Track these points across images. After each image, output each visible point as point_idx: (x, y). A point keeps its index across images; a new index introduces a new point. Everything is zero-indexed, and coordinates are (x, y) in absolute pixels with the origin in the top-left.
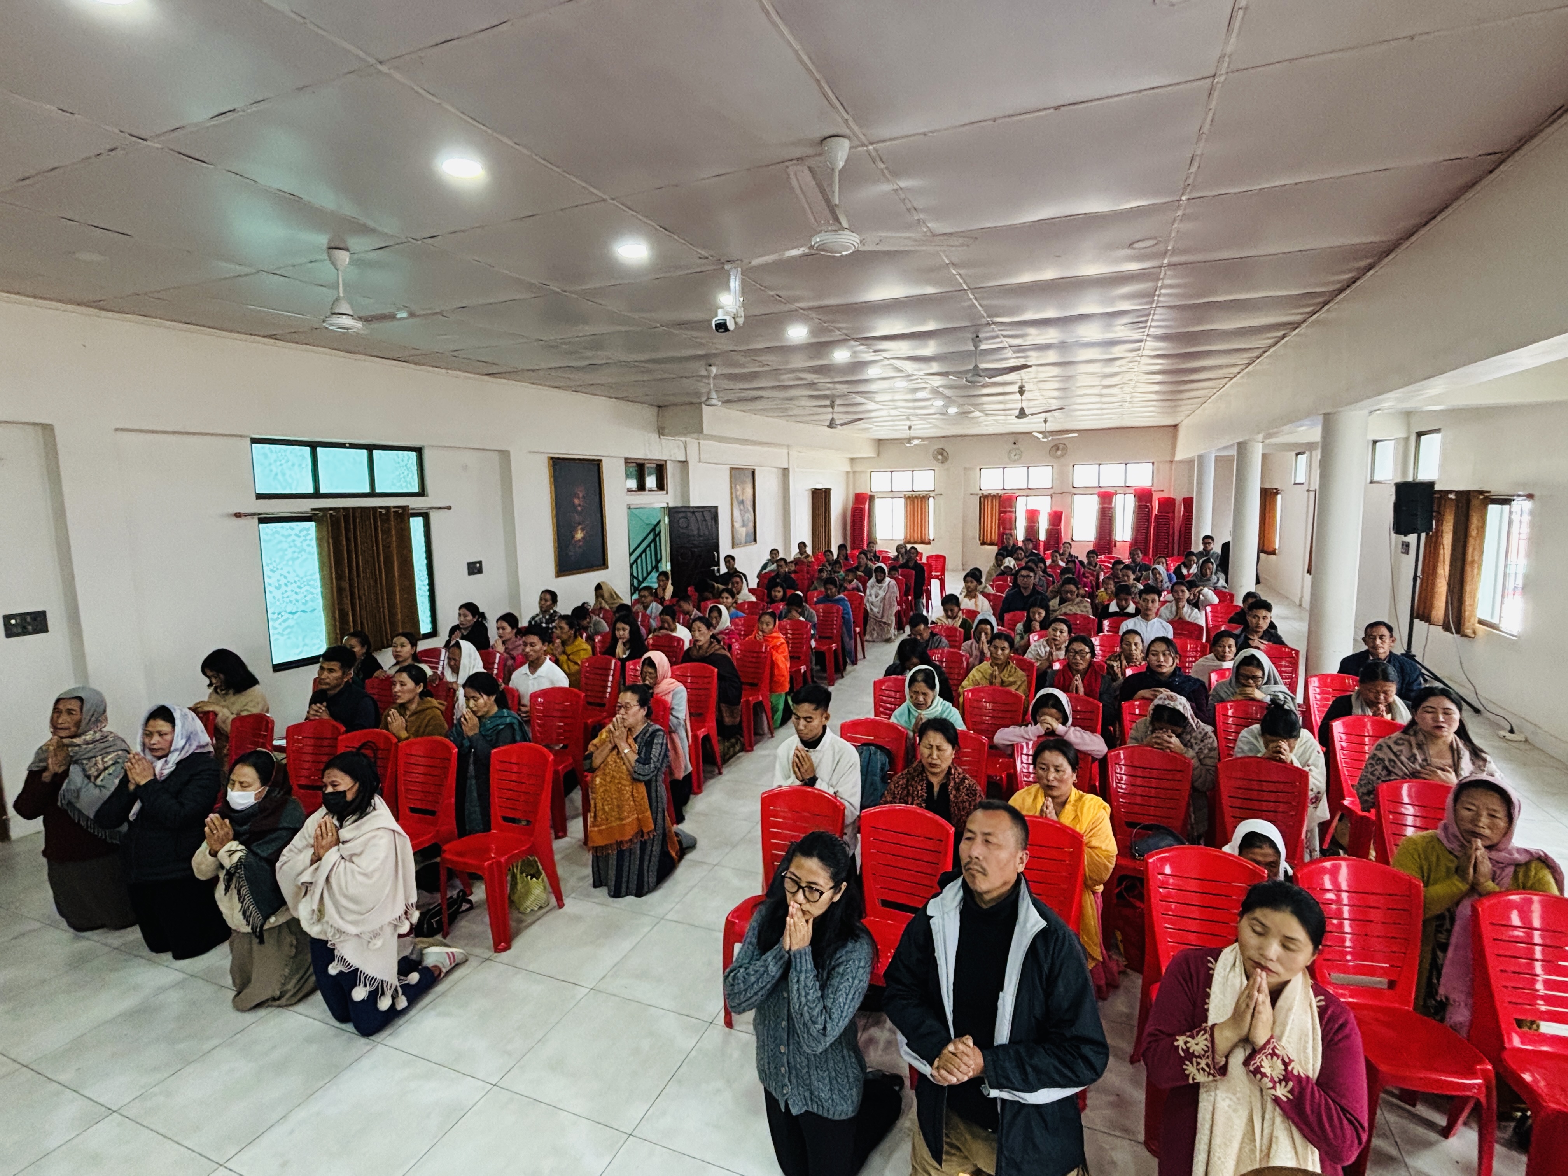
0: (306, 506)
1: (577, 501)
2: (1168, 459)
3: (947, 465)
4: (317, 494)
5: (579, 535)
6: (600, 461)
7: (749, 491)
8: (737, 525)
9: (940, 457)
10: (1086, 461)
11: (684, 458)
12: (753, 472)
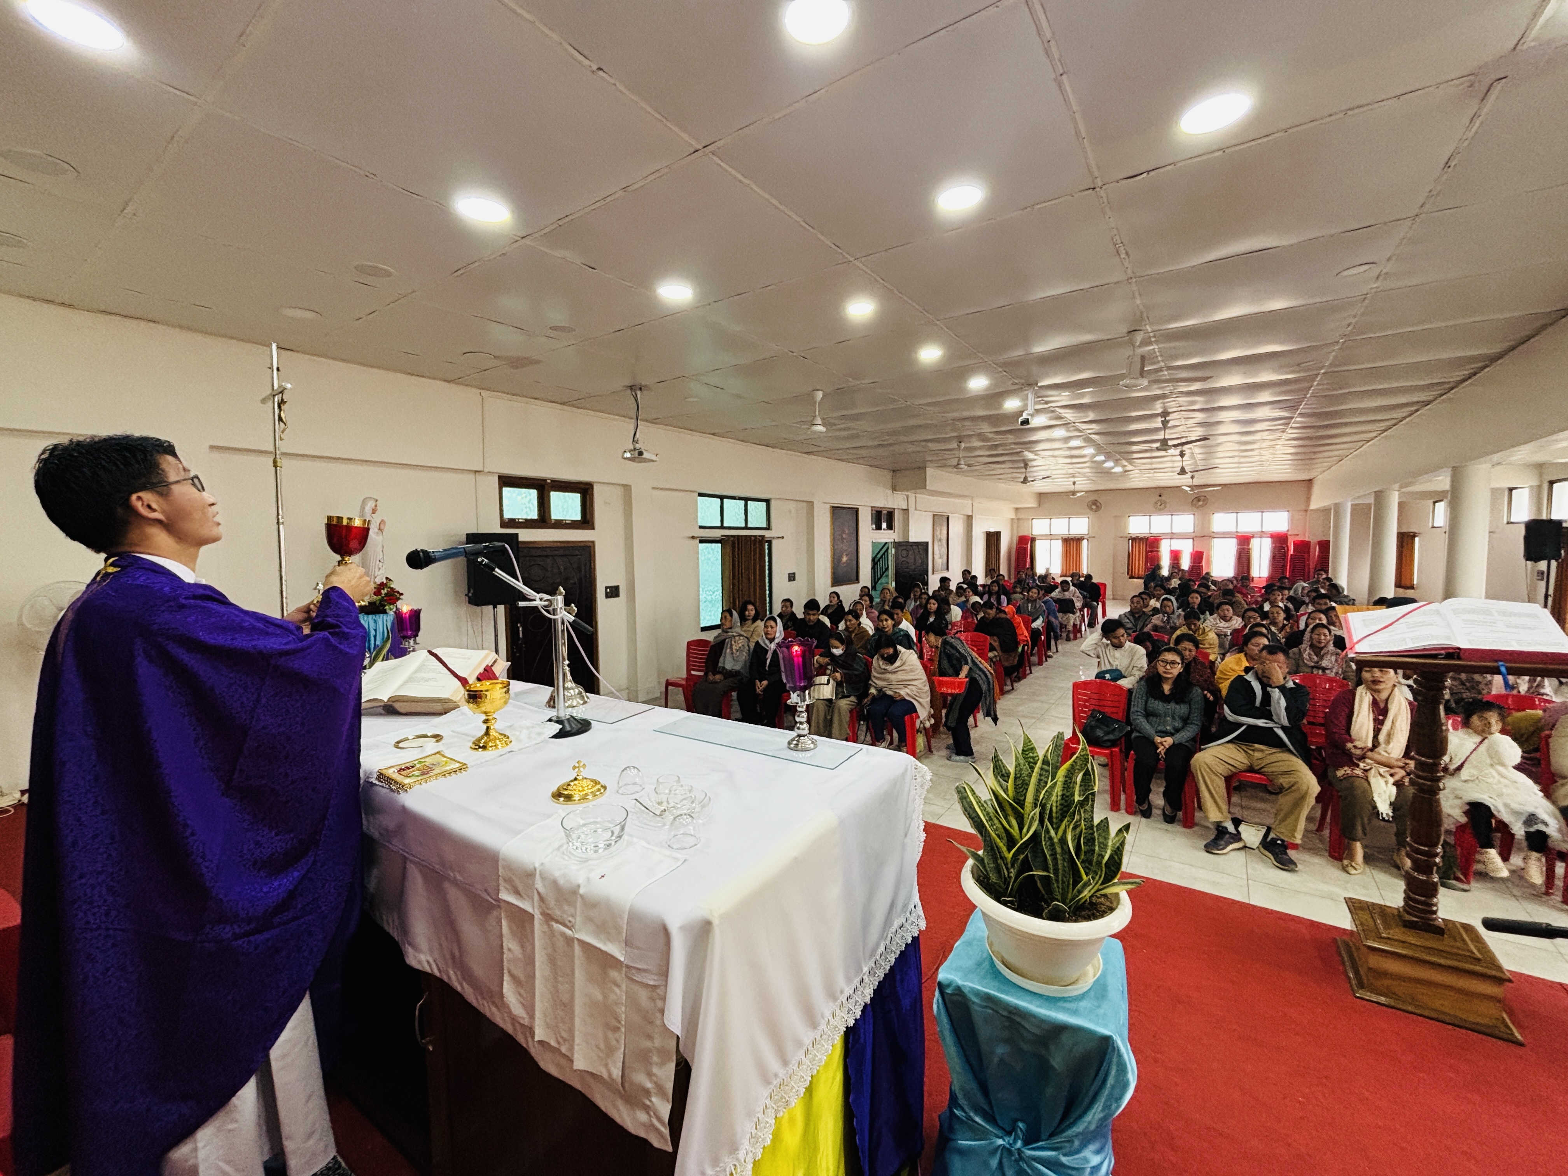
0: (719, 533)
1: (844, 536)
2: (1303, 507)
3: (1098, 513)
4: (722, 527)
5: (845, 559)
6: (859, 508)
7: (945, 532)
8: (936, 557)
9: (1094, 507)
10: (1224, 509)
11: (906, 507)
12: (948, 518)
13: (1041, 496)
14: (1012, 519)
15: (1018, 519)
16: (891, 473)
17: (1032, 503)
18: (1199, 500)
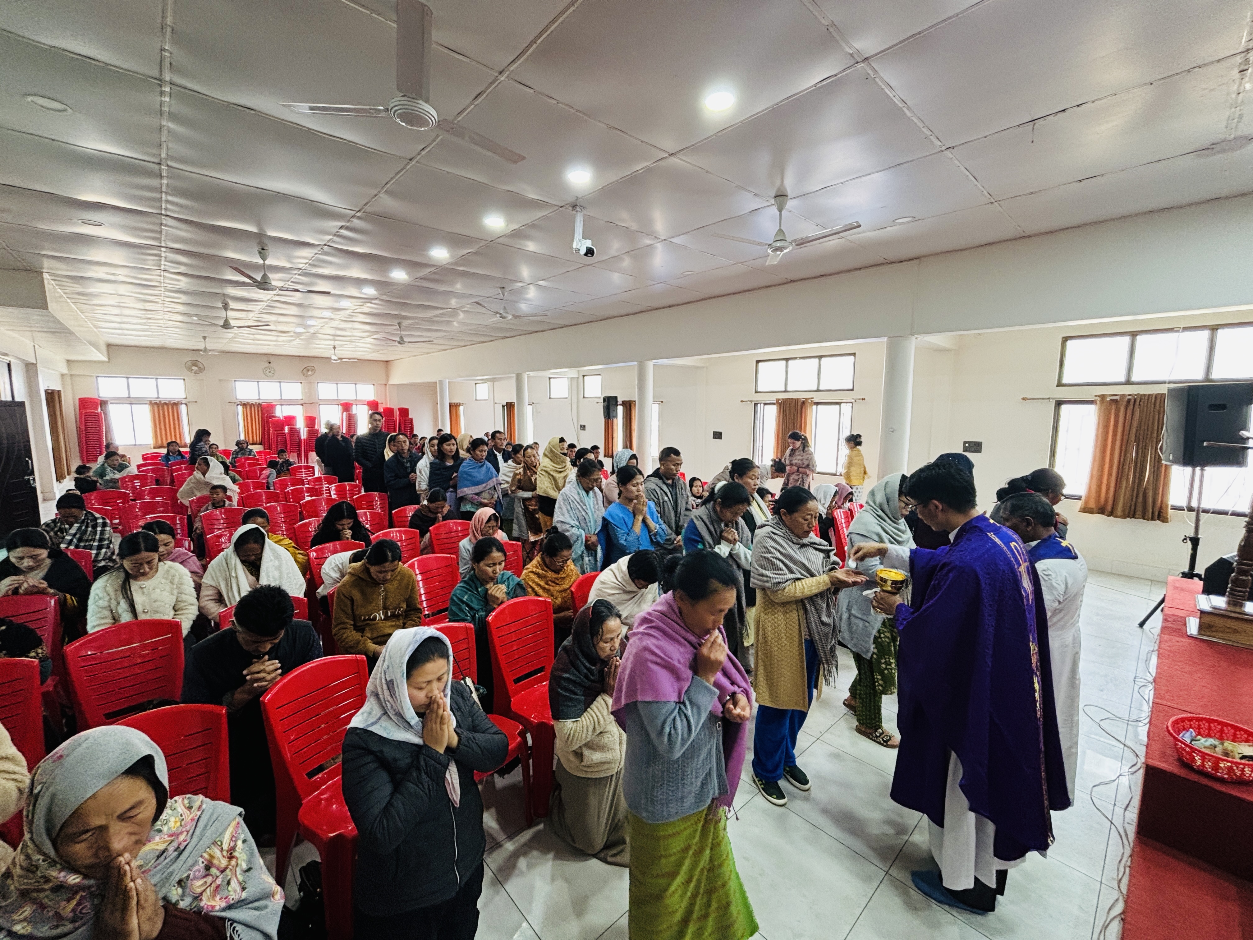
2: (384, 382)
3: (200, 376)
9: (195, 368)
10: (327, 379)
13: (111, 349)
18: (308, 370)
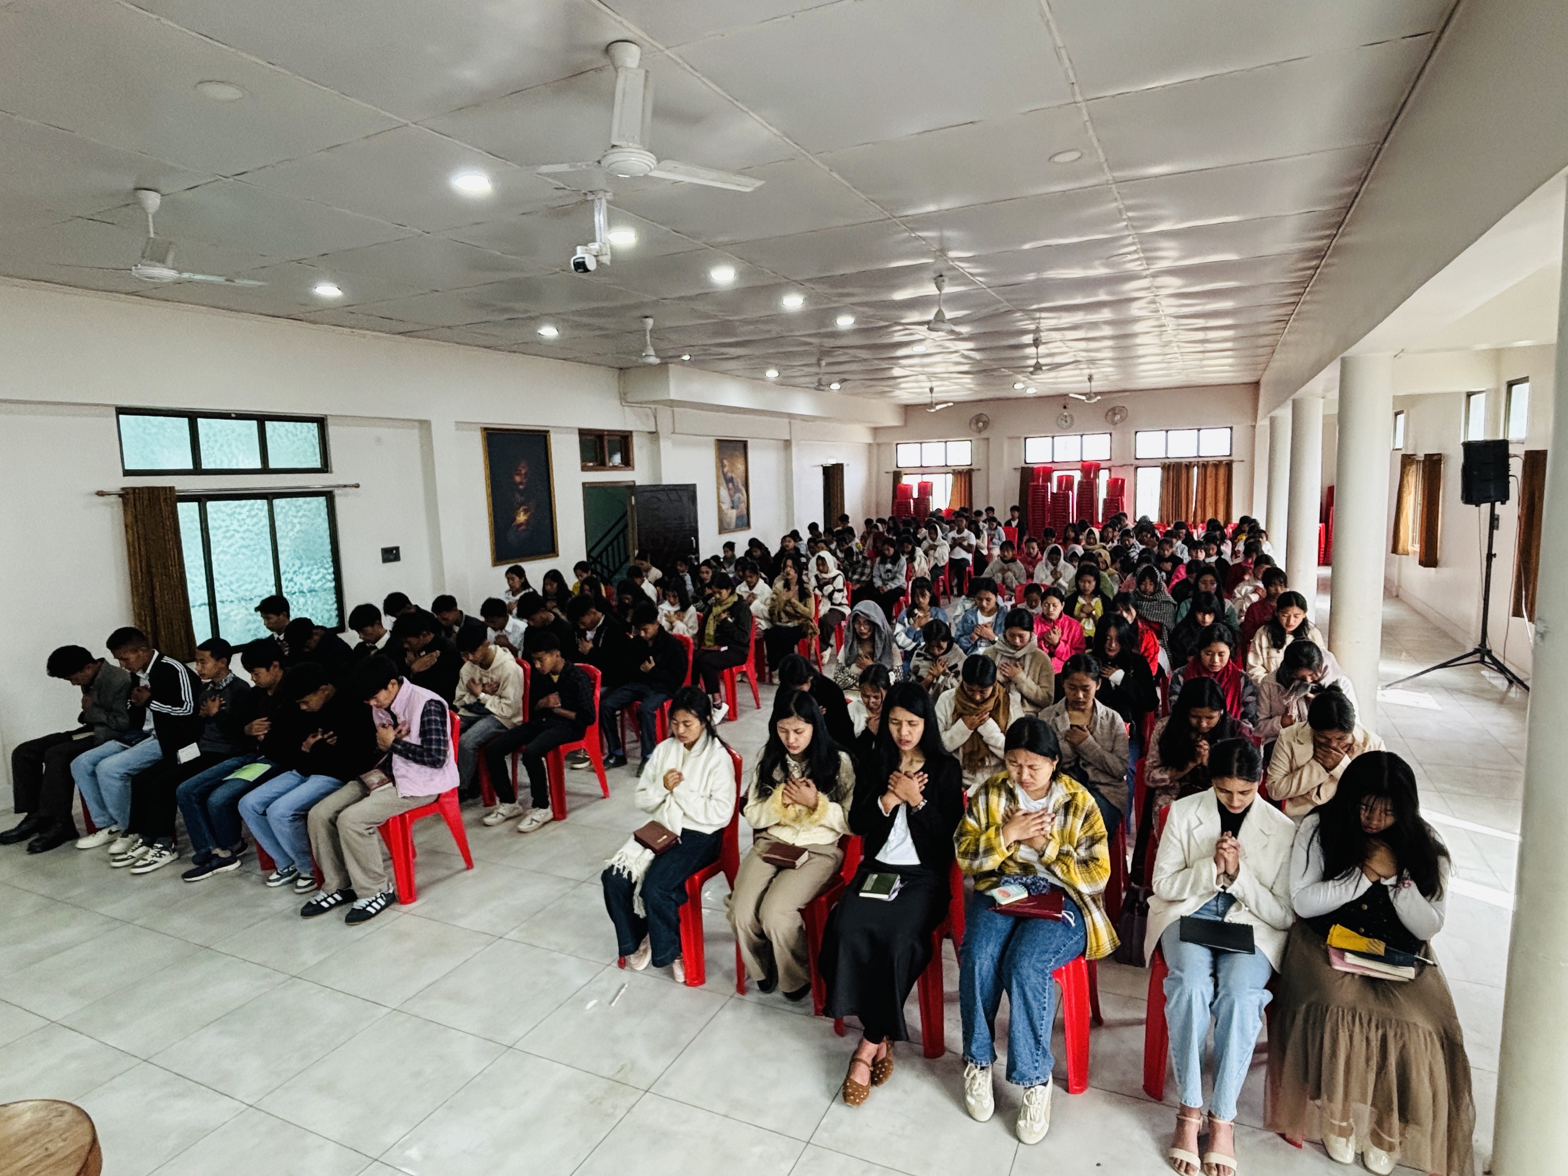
0: (185, 484)
1: (518, 479)
3: (987, 435)
4: (197, 471)
5: (522, 518)
6: (548, 432)
7: (741, 467)
9: (977, 425)
10: (1152, 427)
11: (653, 430)
12: (745, 444)
13: (908, 410)
14: (870, 445)
15: (879, 445)
16: (617, 372)
17: (891, 419)
18: (1115, 414)
